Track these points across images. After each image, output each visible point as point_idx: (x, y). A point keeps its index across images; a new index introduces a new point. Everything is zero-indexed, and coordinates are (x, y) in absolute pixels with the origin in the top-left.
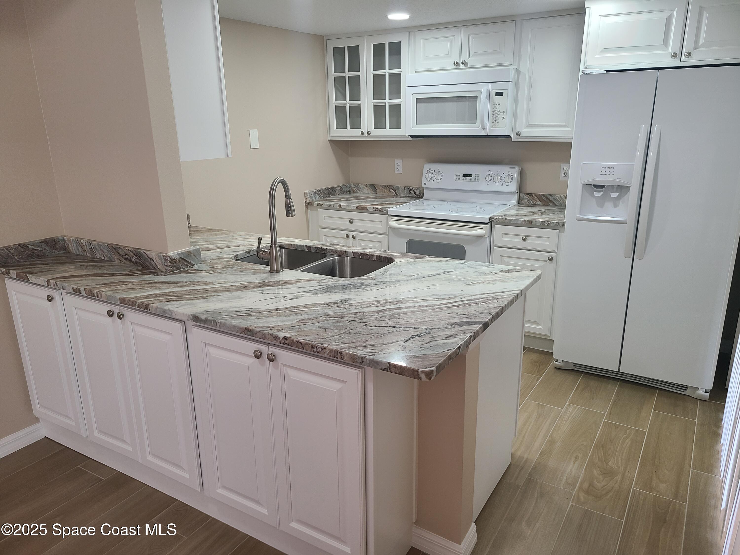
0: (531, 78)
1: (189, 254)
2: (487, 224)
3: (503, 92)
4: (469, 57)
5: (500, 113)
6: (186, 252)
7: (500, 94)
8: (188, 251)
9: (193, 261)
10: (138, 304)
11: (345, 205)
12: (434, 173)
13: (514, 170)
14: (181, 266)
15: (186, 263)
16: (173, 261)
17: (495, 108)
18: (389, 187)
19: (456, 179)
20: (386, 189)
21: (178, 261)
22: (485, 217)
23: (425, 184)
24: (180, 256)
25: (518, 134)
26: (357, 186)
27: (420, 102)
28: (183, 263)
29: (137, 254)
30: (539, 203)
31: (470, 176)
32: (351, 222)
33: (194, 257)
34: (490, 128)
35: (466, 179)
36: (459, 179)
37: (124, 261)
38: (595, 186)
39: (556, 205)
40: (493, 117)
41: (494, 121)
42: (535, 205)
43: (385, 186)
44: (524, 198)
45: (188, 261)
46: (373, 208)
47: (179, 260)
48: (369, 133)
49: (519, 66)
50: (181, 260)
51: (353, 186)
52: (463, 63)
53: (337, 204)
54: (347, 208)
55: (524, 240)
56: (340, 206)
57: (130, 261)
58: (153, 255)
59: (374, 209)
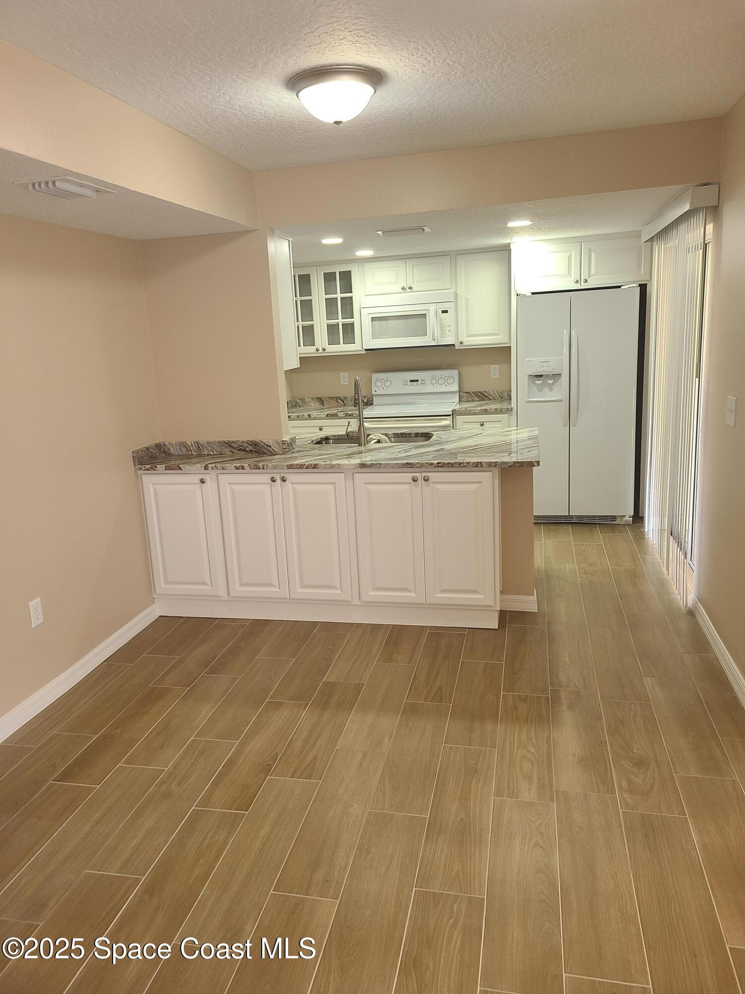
0: (467, 299)
2: (449, 415)
3: (447, 310)
4: (413, 283)
5: (446, 326)
7: (446, 312)
10: (306, 466)
11: (314, 414)
12: (383, 381)
13: (455, 373)
17: (442, 323)
18: (336, 399)
19: (404, 384)
20: (334, 400)
22: (449, 410)
23: (376, 391)
25: (461, 343)
26: (303, 400)
27: (374, 321)
30: (476, 398)
31: (417, 381)
32: (321, 429)
34: (439, 339)
35: (413, 384)
36: (407, 384)
37: (237, 452)
38: (536, 376)
39: (490, 399)
40: (441, 330)
41: (442, 334)
42: (473, 401)
43: (332, 398)
44: (463, 396)
48: (324, 350)
49: (456, 290)
51: (298, 401)
52: (409, 288)
53: (306, 414)
54: (317, 416)
55: (482, 425)
56: (309, 415)
57: (245, 450)
58: (270, 443)
59: (345, 415)
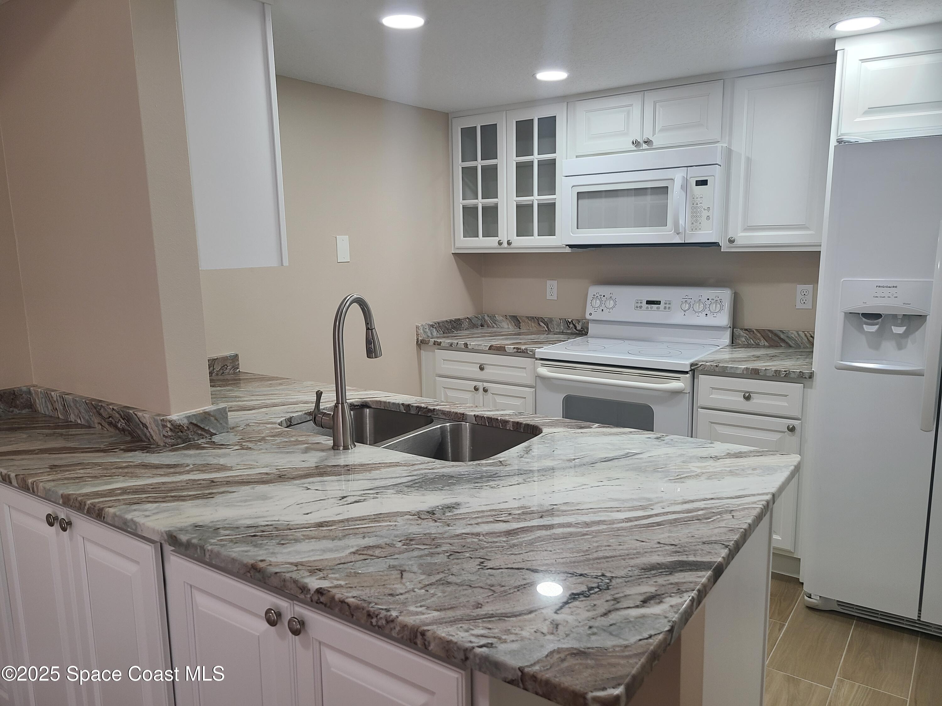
0: (749, 161)
1: (207, 416)
2: (687, 373)
3: (707, 180)
4: (654, 134)
5: (703, 210)
6: (201, 413)
7: (703, 183)
8: (205, 413)
9: (213, 428)
11: (472, 343)
12: (604, 299)
13: (726, 295)
14: (191, 436)
15: (200, 432)
16: (176, 428)
17: (695, 204)
18: (538, 320)
19: (637, 307)
20: (534, 322)
21: (186, 428)
22: (684, 363)
23: (591, 314)
24: (191, 421)
25: (731, 241)
26: (492, 317)
27: (584, 198)
28: (195, 432)
29: (124, 415)
30: (763, 342)
31: (658, 303)
32: (482, 368)
33: (216, 421)
34: (687, 232)
35: (651, 308)
36: (641, 307)
37: (107, 426)
38: (865, 315)
39: (790, 346)
40: (692, 217)
41: (694, 223)
42: (757, 346)
43: (533, 318)
44: (739, 336)
45: (203, 429)
46: (514, 348)
47: (188, 427)
48: (509, 243)
49: (730, 143)
50: (191, 427)
51: (486, 318)
52: (645, 142)
54: (476, 348)
55: (748, 398)
56: (466, 345)
57: (116, 427)
58: (146, 418)
59: (515, 350)
